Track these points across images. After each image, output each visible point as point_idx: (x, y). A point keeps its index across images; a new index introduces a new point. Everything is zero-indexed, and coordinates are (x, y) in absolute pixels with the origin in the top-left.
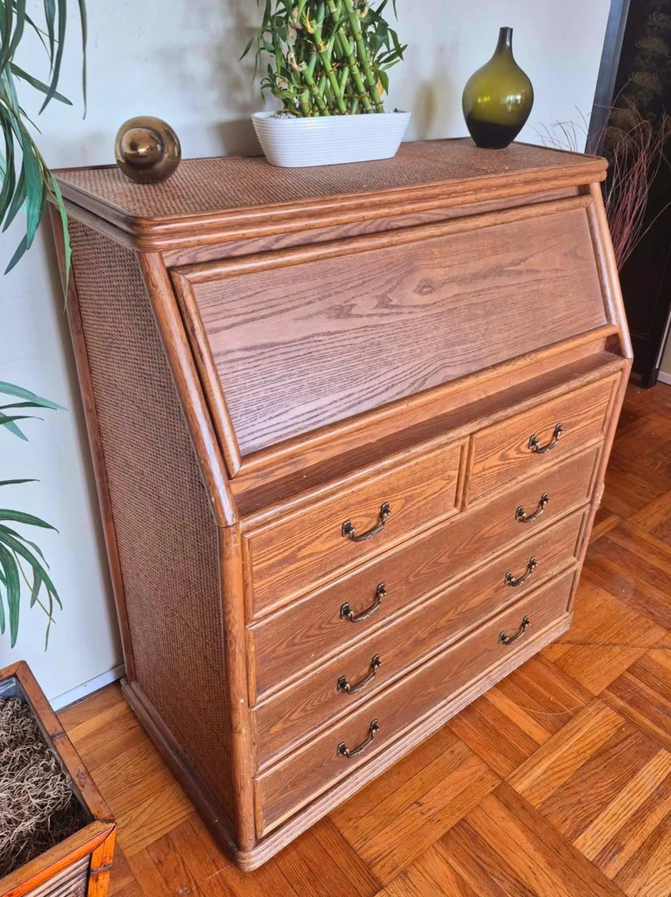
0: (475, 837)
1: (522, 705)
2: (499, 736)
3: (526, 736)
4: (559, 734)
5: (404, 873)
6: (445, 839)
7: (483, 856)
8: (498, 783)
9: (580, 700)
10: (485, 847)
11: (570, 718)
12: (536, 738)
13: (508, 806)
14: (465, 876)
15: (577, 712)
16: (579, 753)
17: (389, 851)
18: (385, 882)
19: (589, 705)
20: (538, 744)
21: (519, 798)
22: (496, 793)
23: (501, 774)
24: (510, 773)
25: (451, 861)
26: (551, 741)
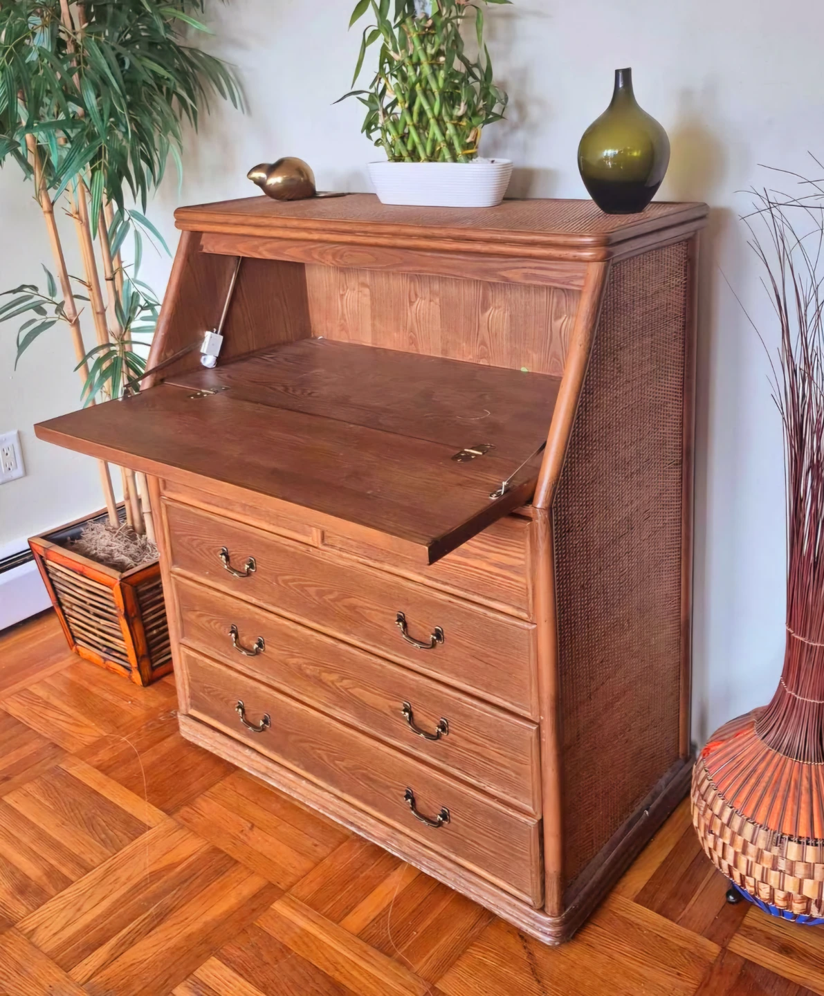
0: (219, 873)
1: (397, 902)
2: (345, 883)
3: (349, 909)
4: (360, 942)
5: (182, 827)
6: (216, 850)
7: (199, 880)
8: (282, 886)
9: (423, 965)
10: (207, 881)
11: (389, 955)
12: (349, 918)
13: (255, 896)
14: (178, 869)
15: (402, 962)
16: (335, 964)
17: (203, 813)
18: (176, 816)
19: (416, 977)
20: (340, 921)
21: (266, 906)
22: (270, 886)
23: (294, 890)
24: (296, 897)
25: (194, 857)
26: (349, 935)
